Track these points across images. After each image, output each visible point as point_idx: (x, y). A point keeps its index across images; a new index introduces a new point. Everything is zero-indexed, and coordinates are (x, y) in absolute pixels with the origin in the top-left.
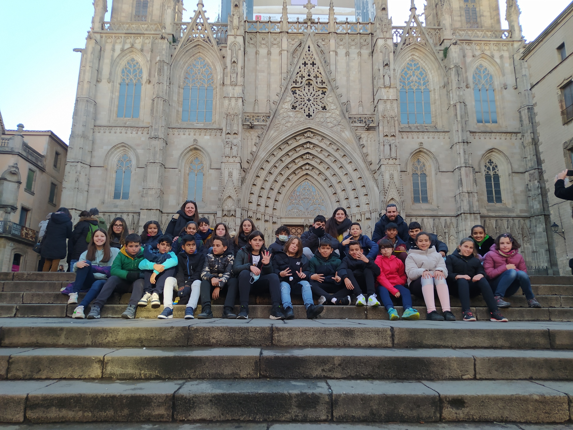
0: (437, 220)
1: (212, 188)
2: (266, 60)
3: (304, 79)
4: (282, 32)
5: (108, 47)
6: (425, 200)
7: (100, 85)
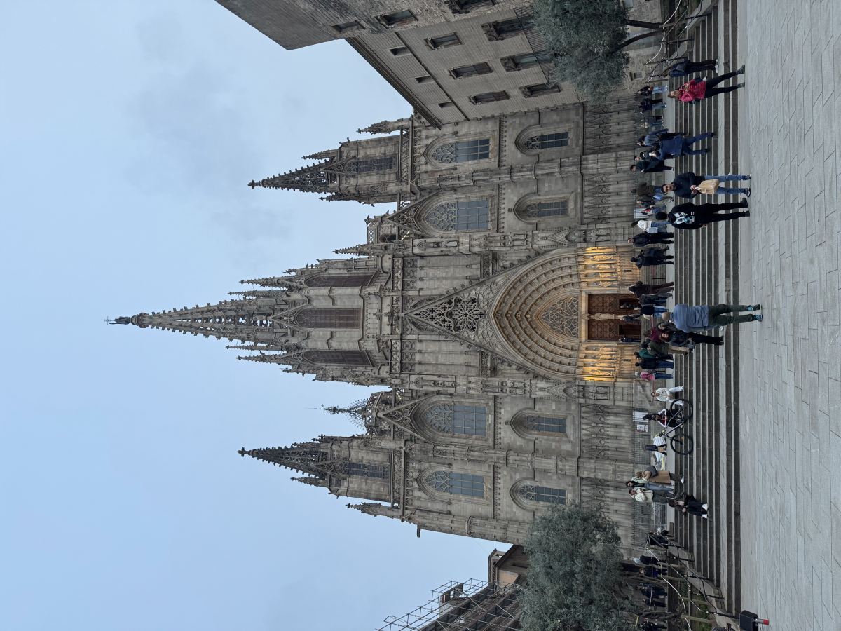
0: (586, 194)
1: (554, 408)
2: (426, 355)
3: (447, 319)
4: (401, 340)
5: (416, 503)
6: (564, 204)
7: (453, 512)
